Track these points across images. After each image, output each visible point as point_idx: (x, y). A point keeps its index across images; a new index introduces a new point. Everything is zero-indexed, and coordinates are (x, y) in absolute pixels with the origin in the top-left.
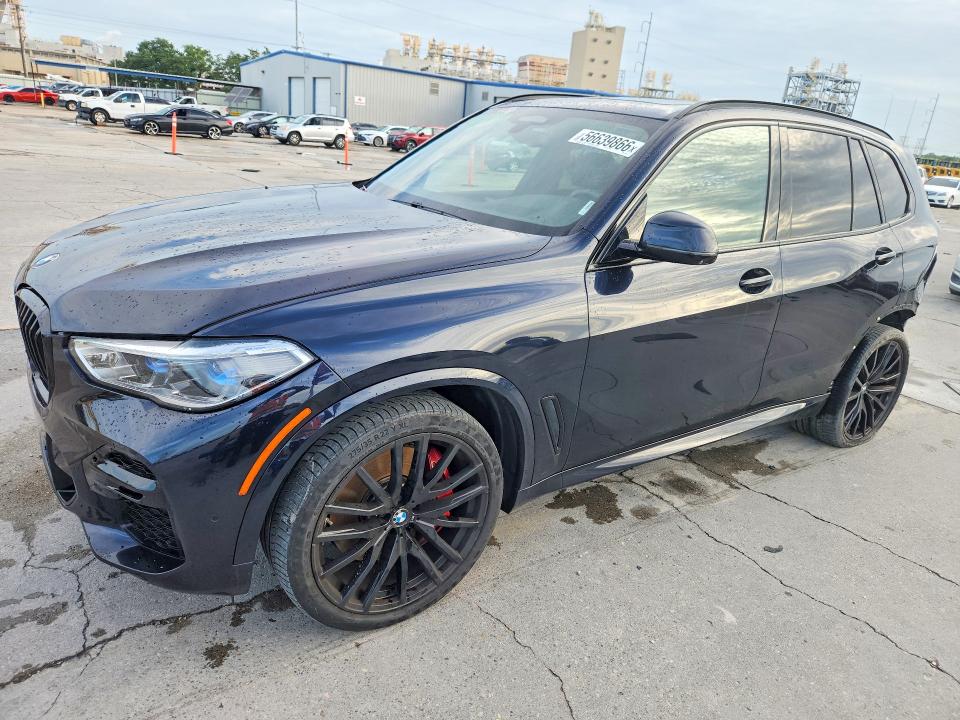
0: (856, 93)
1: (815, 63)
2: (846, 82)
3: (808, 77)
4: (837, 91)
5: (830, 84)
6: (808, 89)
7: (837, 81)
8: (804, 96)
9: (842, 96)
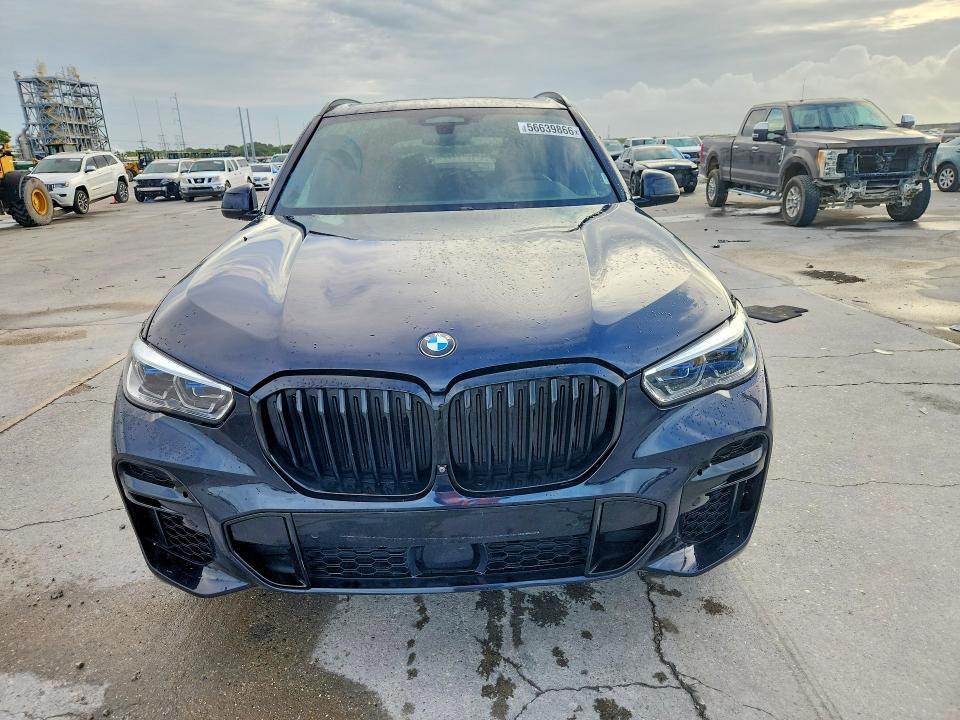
0: (98, 97)
1: (41, 68)
2: (83, 85)
3: (40, 82)
4: (78, 96)
5: (65, 88)
6: (45, 94)
7: (74, 85)
8: (45, 102)
9: (85, 99)
